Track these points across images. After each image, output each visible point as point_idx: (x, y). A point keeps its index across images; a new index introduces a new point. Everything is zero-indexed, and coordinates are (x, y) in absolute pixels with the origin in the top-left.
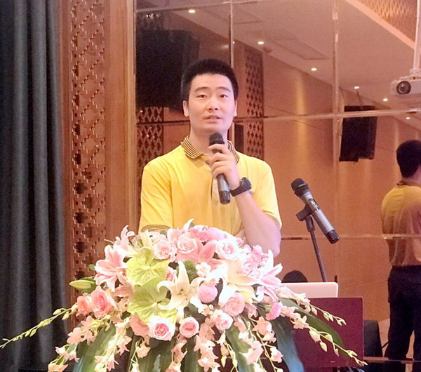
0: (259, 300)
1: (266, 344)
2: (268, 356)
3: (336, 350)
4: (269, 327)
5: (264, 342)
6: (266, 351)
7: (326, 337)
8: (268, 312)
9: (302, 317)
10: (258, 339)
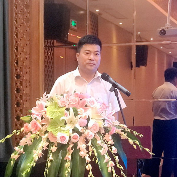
0: (106, 126)
1: (110, 145)
2: (111, 151)
3: (141, 148)
4: (110, 138)
5: (109, 144)
6: (110, 149)
7: (136, 142)
8: (110, 131)
9: (125, 133)
10: (106, 143)
